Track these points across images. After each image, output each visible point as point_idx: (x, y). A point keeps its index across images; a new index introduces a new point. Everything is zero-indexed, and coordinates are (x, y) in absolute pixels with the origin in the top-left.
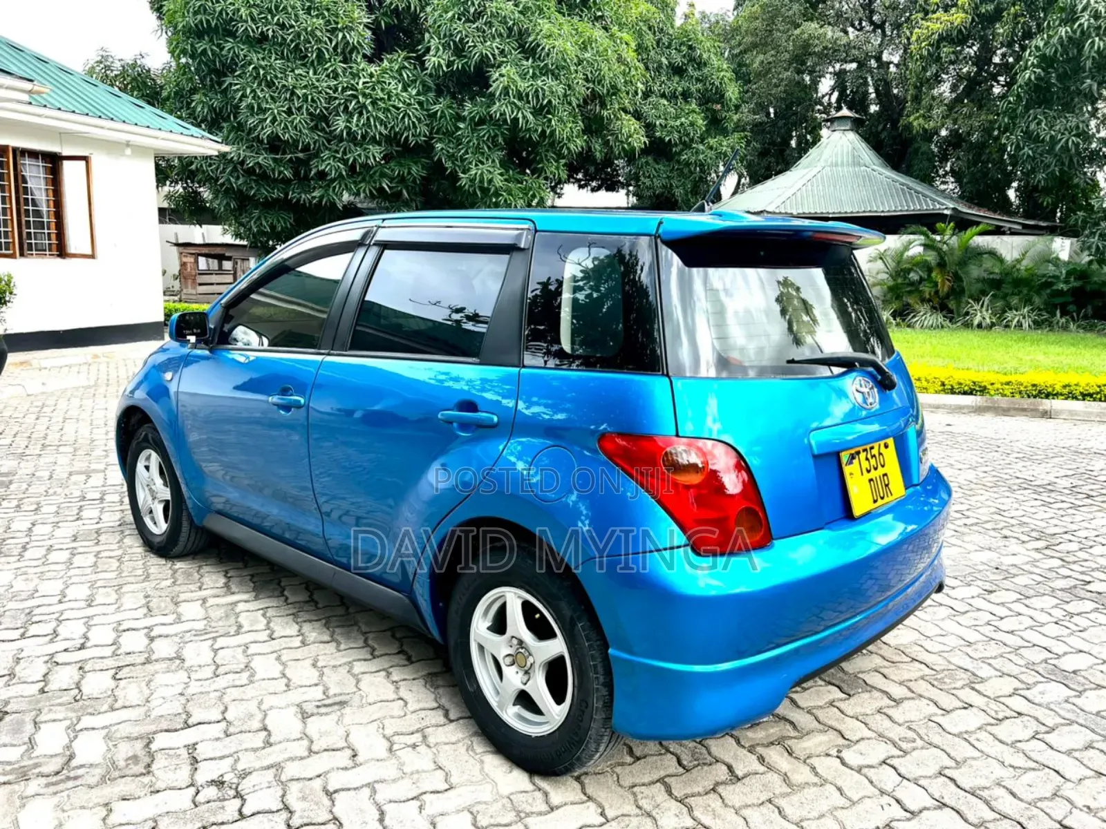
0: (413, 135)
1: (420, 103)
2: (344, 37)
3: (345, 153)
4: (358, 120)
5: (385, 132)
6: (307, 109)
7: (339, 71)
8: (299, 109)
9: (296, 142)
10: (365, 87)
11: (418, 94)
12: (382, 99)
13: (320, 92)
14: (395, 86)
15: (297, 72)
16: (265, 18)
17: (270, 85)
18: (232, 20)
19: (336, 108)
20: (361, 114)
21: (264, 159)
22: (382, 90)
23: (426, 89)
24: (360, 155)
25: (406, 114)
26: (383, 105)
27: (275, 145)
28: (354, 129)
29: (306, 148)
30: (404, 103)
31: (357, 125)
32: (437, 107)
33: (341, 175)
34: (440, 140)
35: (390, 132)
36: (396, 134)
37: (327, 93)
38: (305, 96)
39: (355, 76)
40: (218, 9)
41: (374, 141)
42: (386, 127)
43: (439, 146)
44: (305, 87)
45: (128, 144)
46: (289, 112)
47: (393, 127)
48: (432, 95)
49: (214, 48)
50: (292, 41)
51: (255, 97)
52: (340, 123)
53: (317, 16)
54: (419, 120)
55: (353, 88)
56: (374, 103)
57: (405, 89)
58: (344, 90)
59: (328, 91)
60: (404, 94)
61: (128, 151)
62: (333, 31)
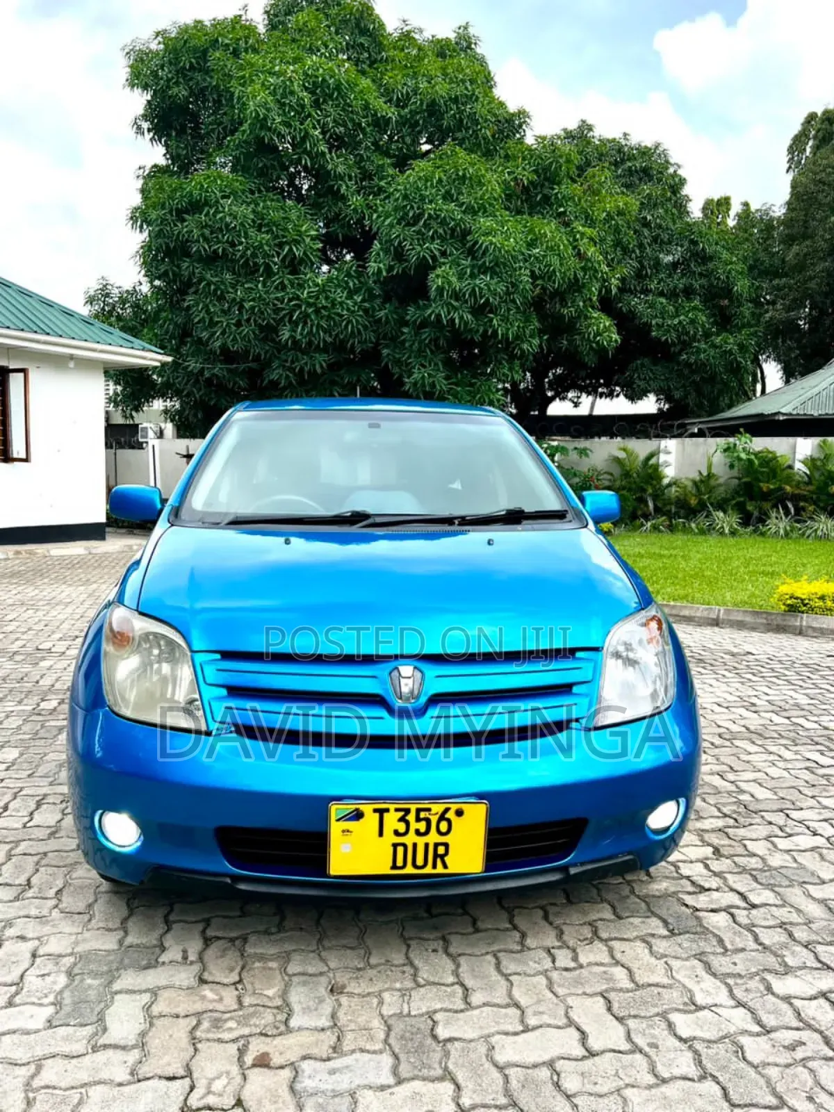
0: (359, 342)
1: (366, 311)
2: (291, 249)
3: (293, 362)
4: (303, 329)
5: (329, 340)
6: (255, 321)
7: (286, 282)
8: (248, 320)
9: (247, 352)
10: (310, 297)
11: (363, 301)
12: (324, 308)
13: (268, 304)
14: (340, 295)
15: (246, 286)
16: (217, 237)
17: (221, 298)
18: (187, 241)
19: (282, 319)
20: (305, 323)
21: (218, 369)
22: (327, 298)
23: (371, 297)
24: (306, 364)
25: (349, 322)
26: (326, 313)
27: (227, 356)
28: (299, 337)
29: (257, 358)
30: (348, 310)
31: (301, 334)
32: (382, 313)
33: (291, 383)
34: (387, 346)
35: (335, 339)
36: (342, 342)
37: (274, 305)
38: (253, 308)
39: (301, 286)
40: (176, 232)
41: (318, 349)
42: (330, 336)
43: (385, 352)
44: (253, 300)
45: (71, 357)
46: (238, 324)
47: (337, 335)
48: (378, 301)
49: (175, 269)
50: (242, 257)
51: (208, 312)
52: (285, 334)
53: (267, 232)
54: (365, 327)
55: (298, 298)
56: (317, 311)
57: (350, 297)
58: (290, 300)
59: (276, 302)
60: (348, 302)
61: (72, 365)
62: (281, 245)
